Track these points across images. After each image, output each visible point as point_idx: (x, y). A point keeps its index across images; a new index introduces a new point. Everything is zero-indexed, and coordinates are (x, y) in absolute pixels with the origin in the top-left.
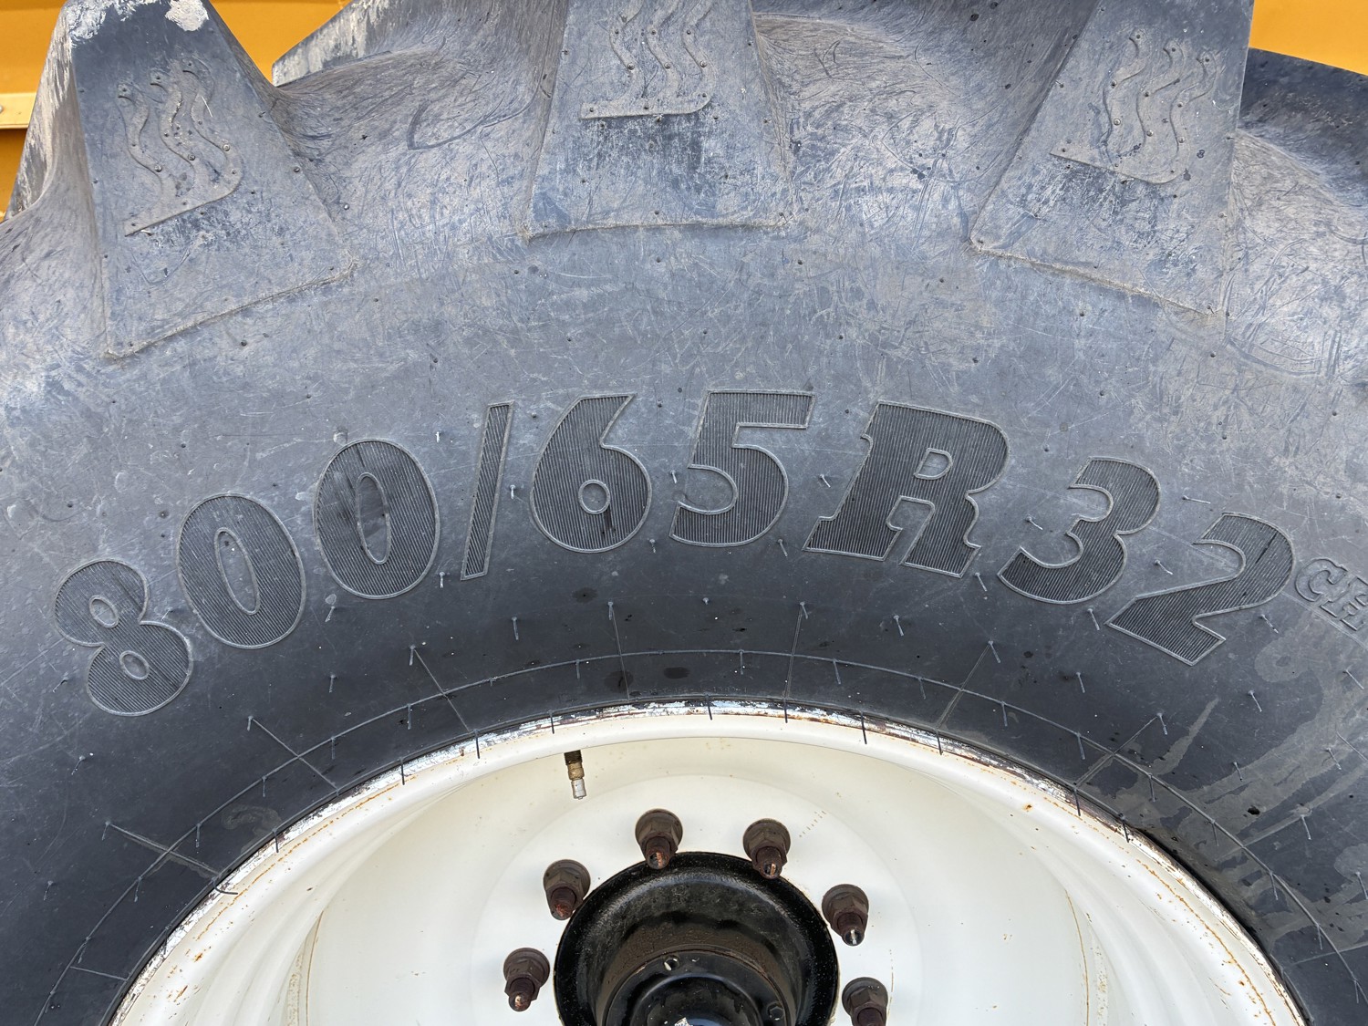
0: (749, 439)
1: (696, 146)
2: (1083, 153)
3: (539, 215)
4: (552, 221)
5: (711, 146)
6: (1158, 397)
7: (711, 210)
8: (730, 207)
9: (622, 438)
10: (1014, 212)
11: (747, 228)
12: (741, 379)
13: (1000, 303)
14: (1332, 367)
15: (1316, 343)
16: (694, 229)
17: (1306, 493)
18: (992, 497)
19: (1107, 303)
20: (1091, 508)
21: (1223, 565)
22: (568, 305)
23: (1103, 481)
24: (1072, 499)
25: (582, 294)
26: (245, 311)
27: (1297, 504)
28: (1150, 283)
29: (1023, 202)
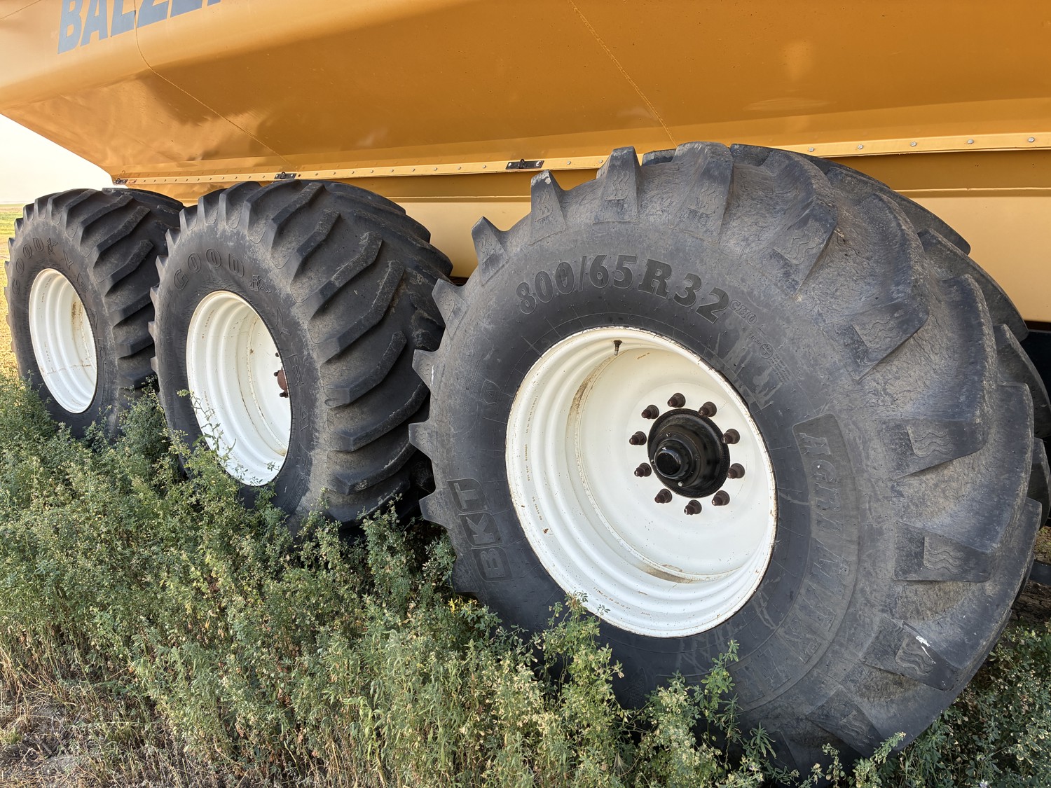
0: (626, 266)
1: (623, 205)
2: (693, 208)
3: (595, 219)
4: (597, 221)
5: (626, 206)
6: (702, 261)
7: (623, 218)
8: (627, 218)
9: (604, 264)
10: (678, 220)
11: (629, 222)
12: (624, 253)
13: (673, 239)
14: (741, 256)
15: (738, 250)
16: (620, 222)
17: (732, 284)
18: (669, 281)
19: (694, 240)
20: (689, 284)
21: (715, 300)
22: (597, 237)
23: (690, 279)
24: (685, 282)
25: (600, 235)
26: (549, 236)
27: (730, 286)
28: (703, 236)
29: (680, 218)
